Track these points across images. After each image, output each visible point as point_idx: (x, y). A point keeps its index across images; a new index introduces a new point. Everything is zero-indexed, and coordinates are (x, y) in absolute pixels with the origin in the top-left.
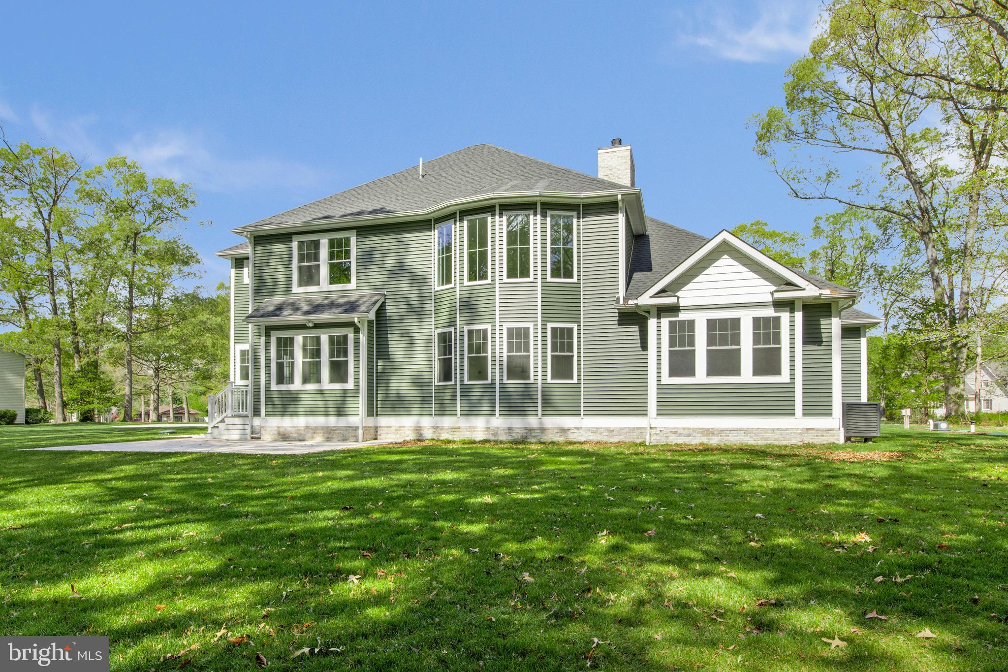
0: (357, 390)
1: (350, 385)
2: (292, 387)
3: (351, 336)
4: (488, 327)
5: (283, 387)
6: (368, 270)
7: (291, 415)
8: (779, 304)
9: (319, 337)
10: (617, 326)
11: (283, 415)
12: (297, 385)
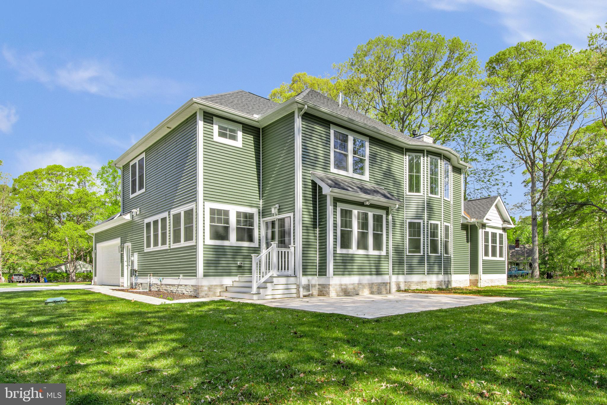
0: (387, 256)
1: (384, 253)
2: (350, 251)
3: (384, 216)
4: (438, 223)
5: (344, 251)
6: (374, 167)
7: (350, 274)
8: (504, 229)
9: (367, 213)
10: (460, 230)
11: (343, 274)
12: (354, 250)
